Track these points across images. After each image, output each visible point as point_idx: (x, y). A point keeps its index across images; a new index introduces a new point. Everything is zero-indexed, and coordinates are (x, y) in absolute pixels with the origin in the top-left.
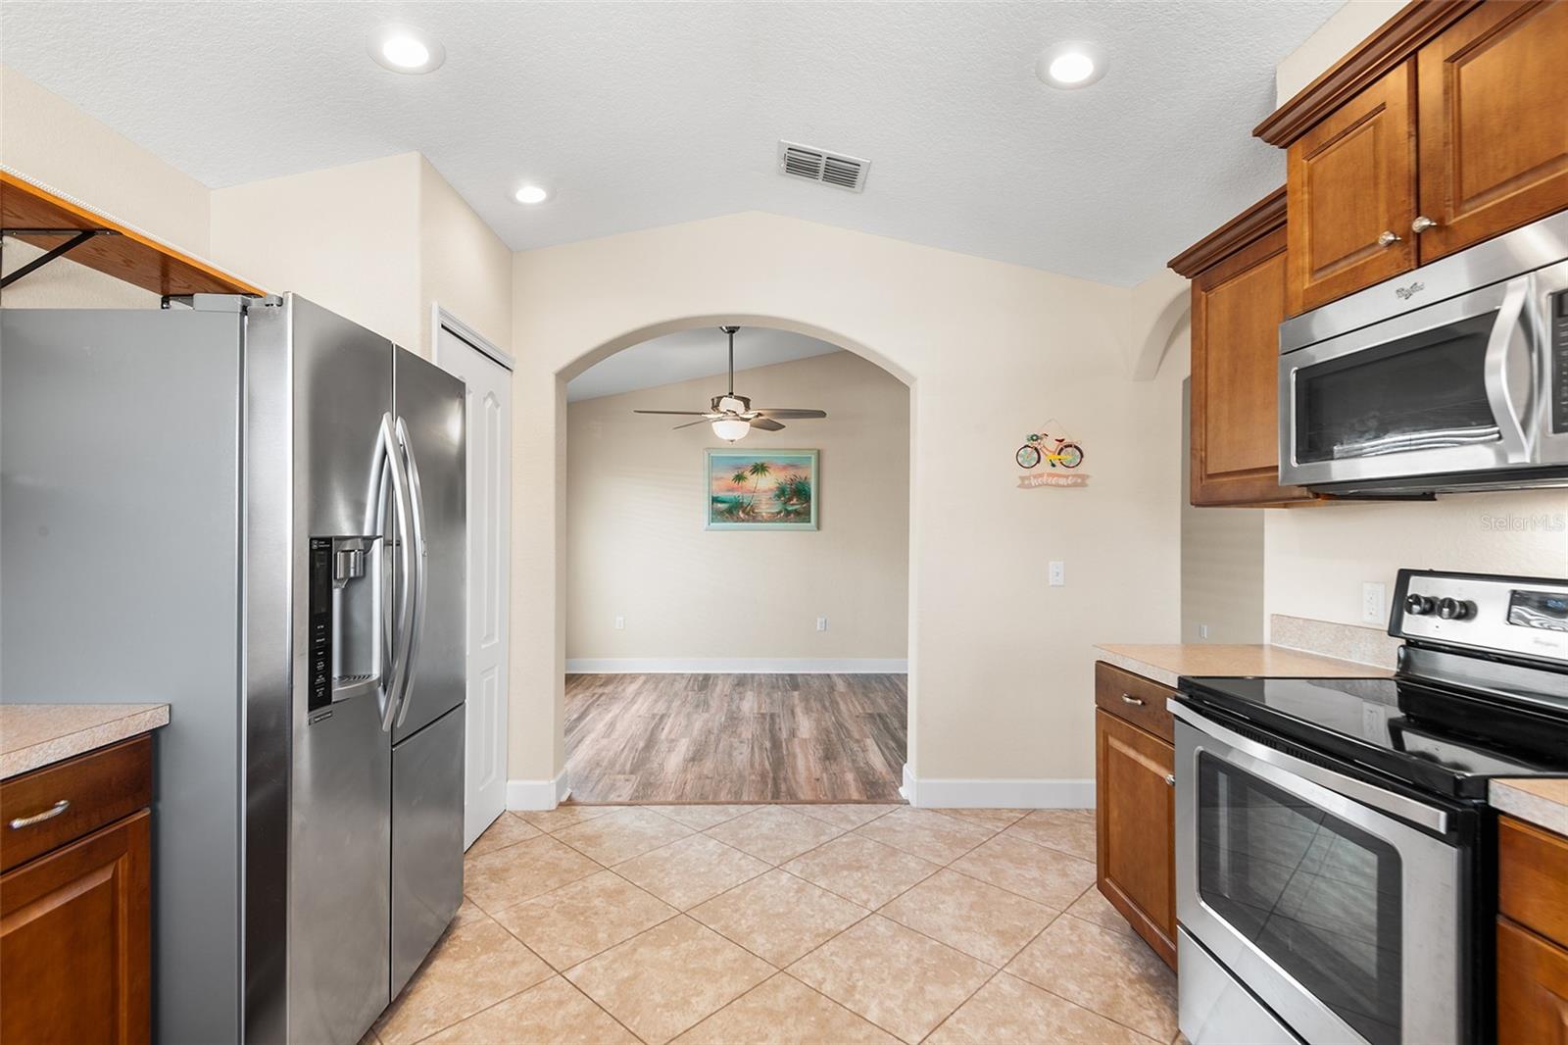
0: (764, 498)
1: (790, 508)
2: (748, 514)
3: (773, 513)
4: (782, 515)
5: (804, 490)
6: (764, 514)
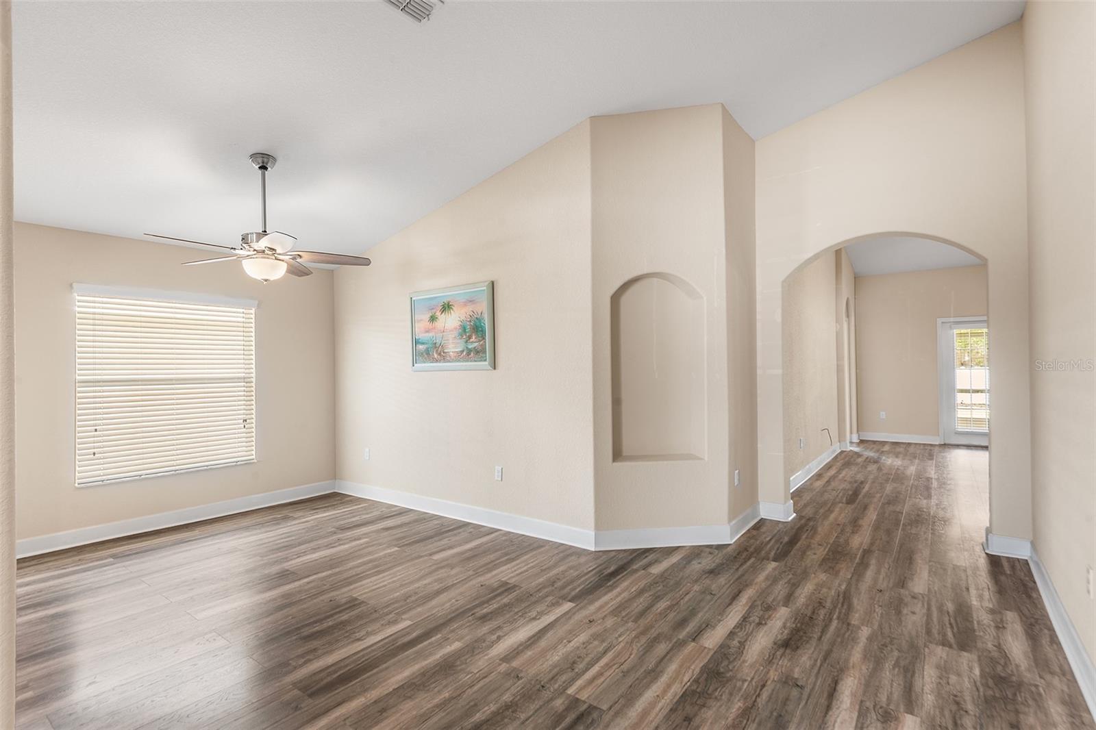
0: (451, 337)
1: (471, 347)
2: (440, 354)
3: (458, 353)
4: (464, 353)
5: (481, 327)
6: (451, 353)
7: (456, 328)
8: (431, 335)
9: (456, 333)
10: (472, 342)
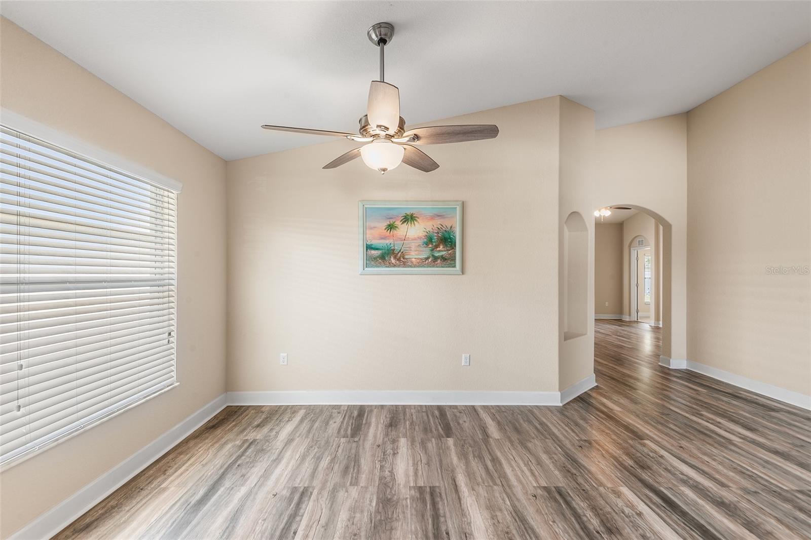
0: (413, 245)
1: (437, 254)
2: (399, 260)
3: (421, 259)
4: (430, 260)
5: (450, 238)
6: (413, 259)
7: (420, 238)
8: (387, 242)
9: (420, 242)
10: (440, 251)
